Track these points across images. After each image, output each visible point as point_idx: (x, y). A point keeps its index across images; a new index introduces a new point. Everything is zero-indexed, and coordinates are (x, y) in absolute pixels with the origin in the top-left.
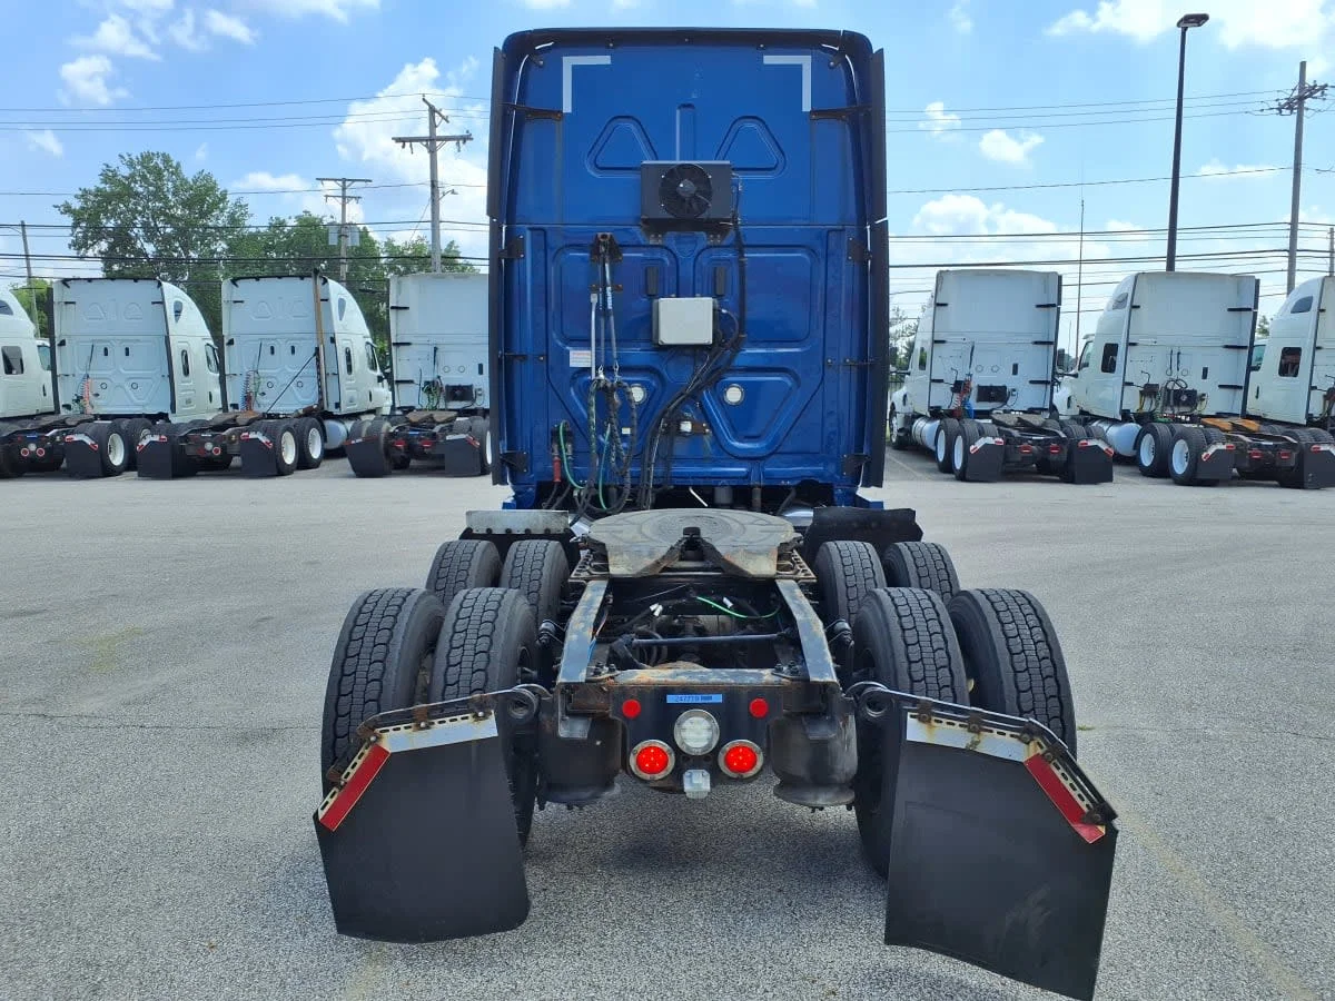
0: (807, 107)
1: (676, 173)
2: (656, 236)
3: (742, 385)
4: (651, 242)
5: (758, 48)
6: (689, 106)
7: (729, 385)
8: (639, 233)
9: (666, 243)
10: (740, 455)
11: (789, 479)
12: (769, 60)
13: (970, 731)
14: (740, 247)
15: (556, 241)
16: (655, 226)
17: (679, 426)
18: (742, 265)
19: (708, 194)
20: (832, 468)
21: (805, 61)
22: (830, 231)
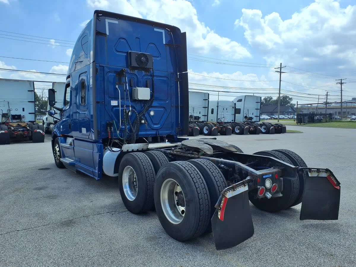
0: (164, 43)
1: (140, 55)
2: (133, 71)
3: (154, 111)
5: (153, 26)
6: (138, 38)
7: (150, 111)
8: (128, 70)
9: (135, 73)
10: (154, 129)
11: (165, 134)
12: (156, 30)
13: (318, 173)
14: (152, 76)
15: (106, 70)
17: (141, 122)
18: (153, 80)
19: (148, 62)
20: (173, 131)
21: (163, 31)
22: (171, 74)
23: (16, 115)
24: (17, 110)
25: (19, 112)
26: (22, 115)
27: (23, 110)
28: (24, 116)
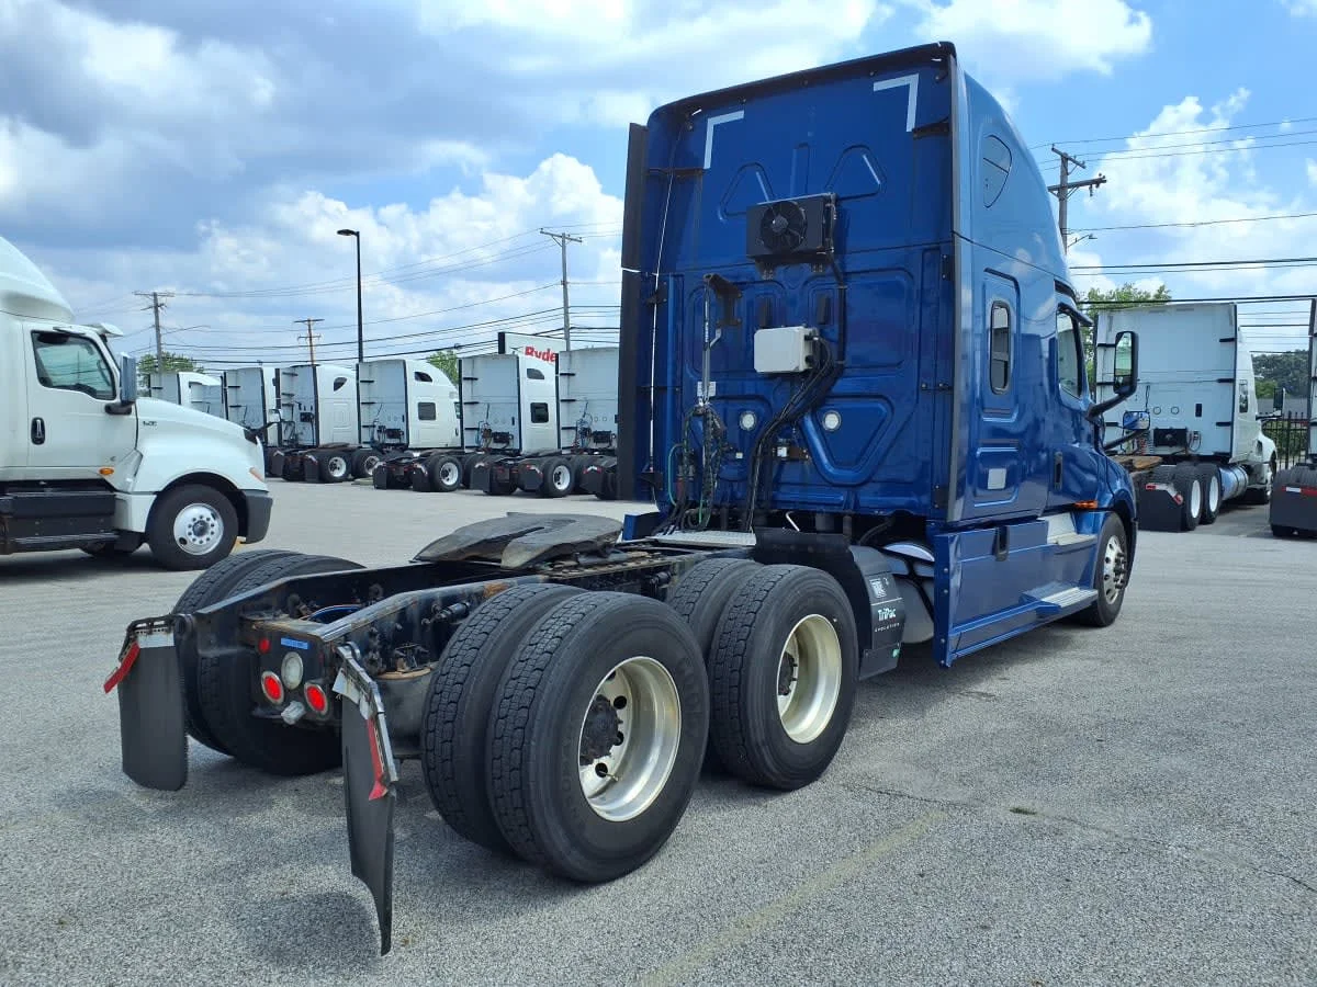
0: (910, 125)
1: (771, 212)
2: (768, 272)
3: (840, 412)
4: (764, 278)
5: (870, 76)
6: (806, 144)
7: (827, 412)
8: (753, 270)
9: (776, 278)
10: (834, 482)
11: (883, 509)
12: (879, 86)
14: (840, 275)
15: (691, 285)
16: (768, 262)
17: (775, 453)
18: (842, 291)
19: (802, 228)
20: (925, 499)
21: (912, 81)
22: (926, 250)
23: (1170, 431)
24: (1175, 411)
25: (1184, 420)
26: (1191, 429)
27: (1199, 409)
28: (1196, 433)
